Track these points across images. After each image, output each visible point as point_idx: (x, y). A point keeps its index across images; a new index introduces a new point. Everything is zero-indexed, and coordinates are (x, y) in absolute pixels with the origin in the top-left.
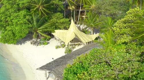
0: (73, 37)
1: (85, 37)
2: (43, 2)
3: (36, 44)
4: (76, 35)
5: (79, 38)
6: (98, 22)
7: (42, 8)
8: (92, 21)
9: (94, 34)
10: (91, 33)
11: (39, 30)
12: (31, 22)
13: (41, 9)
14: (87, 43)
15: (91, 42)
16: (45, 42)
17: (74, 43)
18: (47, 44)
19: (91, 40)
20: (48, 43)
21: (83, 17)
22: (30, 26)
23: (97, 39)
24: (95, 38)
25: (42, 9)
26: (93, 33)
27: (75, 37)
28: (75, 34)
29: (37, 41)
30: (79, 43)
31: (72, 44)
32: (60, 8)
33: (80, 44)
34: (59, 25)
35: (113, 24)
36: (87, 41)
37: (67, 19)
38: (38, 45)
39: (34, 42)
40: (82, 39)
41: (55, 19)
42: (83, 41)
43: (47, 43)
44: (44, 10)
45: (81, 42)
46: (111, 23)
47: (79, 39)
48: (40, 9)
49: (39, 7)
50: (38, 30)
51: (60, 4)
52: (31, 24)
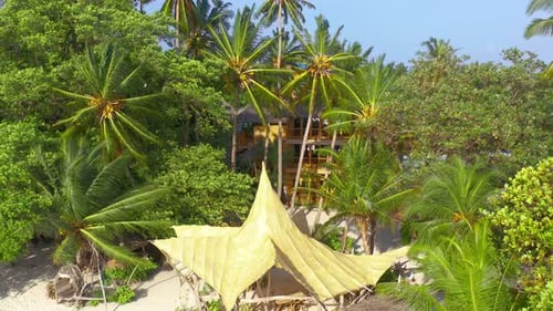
0: (262, 262)
1: (326, 266)
2: (124, 82)
3: (75, 297)
4: (281, 255)
5: (294, 269)
6: (393, 191)
7: (113, 113)
8: (363, 184)
9: (372, 253)
10: (359, 250)
11: (94, 222)
12: (52, 181)
13: (110, 116)
14: (337, 298)
15: (357, 293)
16: (119, 289)
17: (273, 294)
18: (133, 299)
19: (364, 285)
20: (140, 294)
21: (320, 171)
22: (46, 199)
23: (388, 277)
24: (382, 273)
25: (116, 119)
26: (368, 248)
27: (272, 263)
28: (276, 246)
29: (80, 281)
30: (299, 296)
31: (262, 304)
32: (211, 123)
33: (301, 303)
34: (202, 204)
35: (483, 194)
36: (340, 289)
37: (240, 175)
38: (84, 303)
39: (64, 288)
40: (311, 277)
41: (182, 172)
42: (318, 287)
43: (133, 294)
44: (124, 124)
45: (307, 293)
46: (471, 188)
47: (300, 276)
48: (107, 120)
49: (101, 108)
50: (87, 223)
51: (206, 99)
52: (51, 190)
